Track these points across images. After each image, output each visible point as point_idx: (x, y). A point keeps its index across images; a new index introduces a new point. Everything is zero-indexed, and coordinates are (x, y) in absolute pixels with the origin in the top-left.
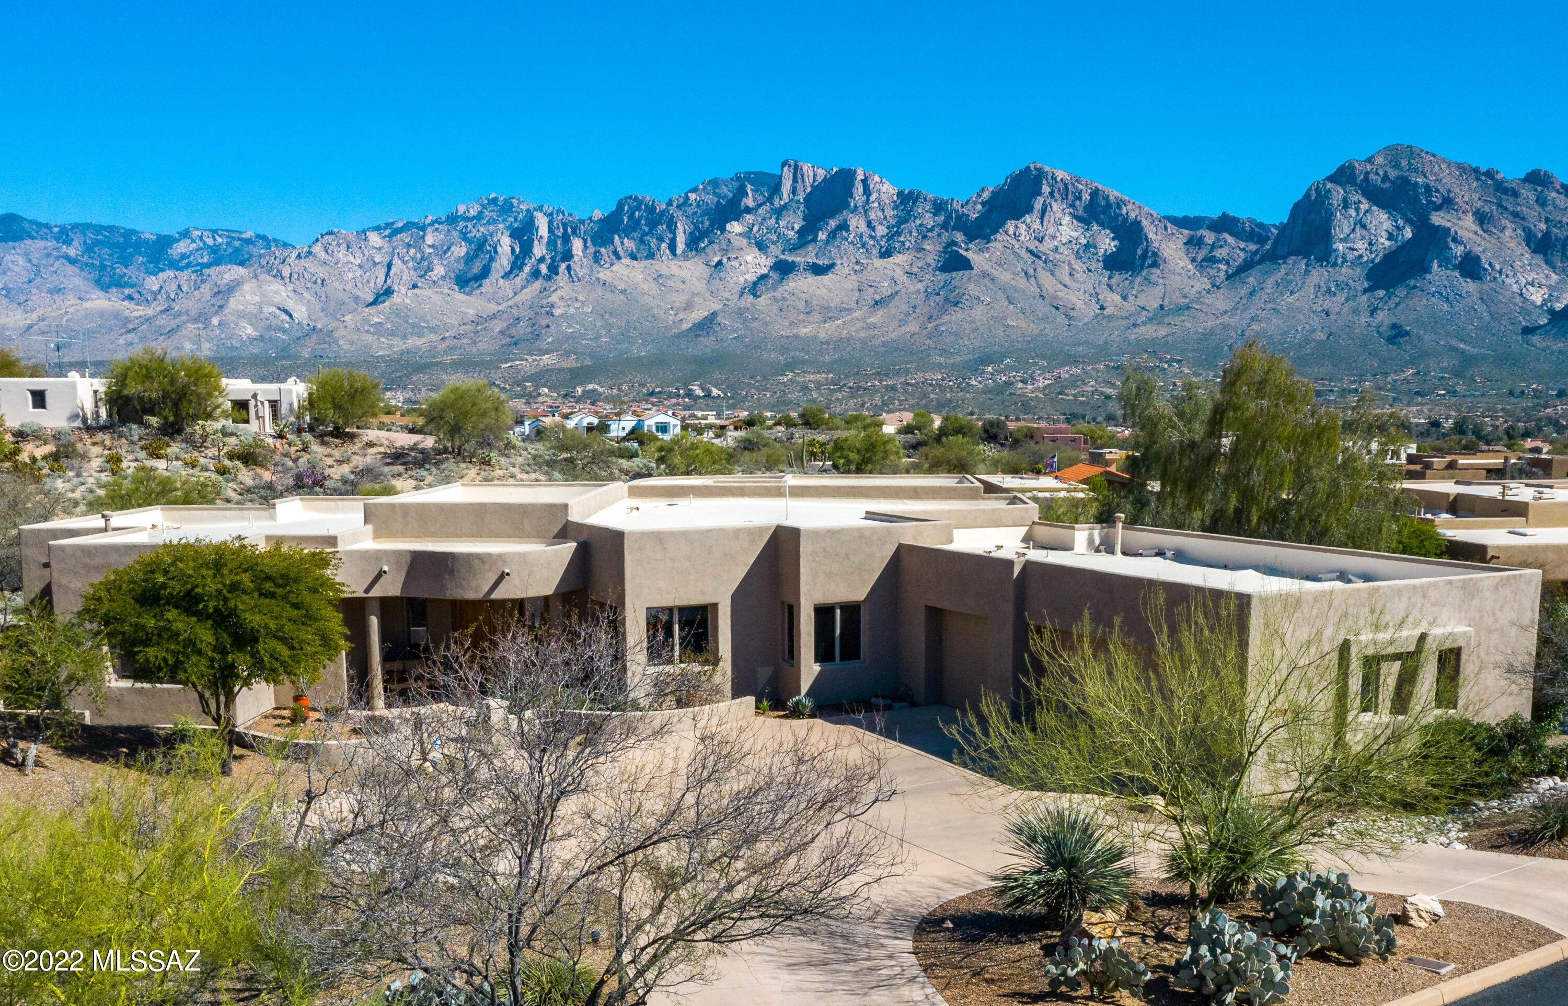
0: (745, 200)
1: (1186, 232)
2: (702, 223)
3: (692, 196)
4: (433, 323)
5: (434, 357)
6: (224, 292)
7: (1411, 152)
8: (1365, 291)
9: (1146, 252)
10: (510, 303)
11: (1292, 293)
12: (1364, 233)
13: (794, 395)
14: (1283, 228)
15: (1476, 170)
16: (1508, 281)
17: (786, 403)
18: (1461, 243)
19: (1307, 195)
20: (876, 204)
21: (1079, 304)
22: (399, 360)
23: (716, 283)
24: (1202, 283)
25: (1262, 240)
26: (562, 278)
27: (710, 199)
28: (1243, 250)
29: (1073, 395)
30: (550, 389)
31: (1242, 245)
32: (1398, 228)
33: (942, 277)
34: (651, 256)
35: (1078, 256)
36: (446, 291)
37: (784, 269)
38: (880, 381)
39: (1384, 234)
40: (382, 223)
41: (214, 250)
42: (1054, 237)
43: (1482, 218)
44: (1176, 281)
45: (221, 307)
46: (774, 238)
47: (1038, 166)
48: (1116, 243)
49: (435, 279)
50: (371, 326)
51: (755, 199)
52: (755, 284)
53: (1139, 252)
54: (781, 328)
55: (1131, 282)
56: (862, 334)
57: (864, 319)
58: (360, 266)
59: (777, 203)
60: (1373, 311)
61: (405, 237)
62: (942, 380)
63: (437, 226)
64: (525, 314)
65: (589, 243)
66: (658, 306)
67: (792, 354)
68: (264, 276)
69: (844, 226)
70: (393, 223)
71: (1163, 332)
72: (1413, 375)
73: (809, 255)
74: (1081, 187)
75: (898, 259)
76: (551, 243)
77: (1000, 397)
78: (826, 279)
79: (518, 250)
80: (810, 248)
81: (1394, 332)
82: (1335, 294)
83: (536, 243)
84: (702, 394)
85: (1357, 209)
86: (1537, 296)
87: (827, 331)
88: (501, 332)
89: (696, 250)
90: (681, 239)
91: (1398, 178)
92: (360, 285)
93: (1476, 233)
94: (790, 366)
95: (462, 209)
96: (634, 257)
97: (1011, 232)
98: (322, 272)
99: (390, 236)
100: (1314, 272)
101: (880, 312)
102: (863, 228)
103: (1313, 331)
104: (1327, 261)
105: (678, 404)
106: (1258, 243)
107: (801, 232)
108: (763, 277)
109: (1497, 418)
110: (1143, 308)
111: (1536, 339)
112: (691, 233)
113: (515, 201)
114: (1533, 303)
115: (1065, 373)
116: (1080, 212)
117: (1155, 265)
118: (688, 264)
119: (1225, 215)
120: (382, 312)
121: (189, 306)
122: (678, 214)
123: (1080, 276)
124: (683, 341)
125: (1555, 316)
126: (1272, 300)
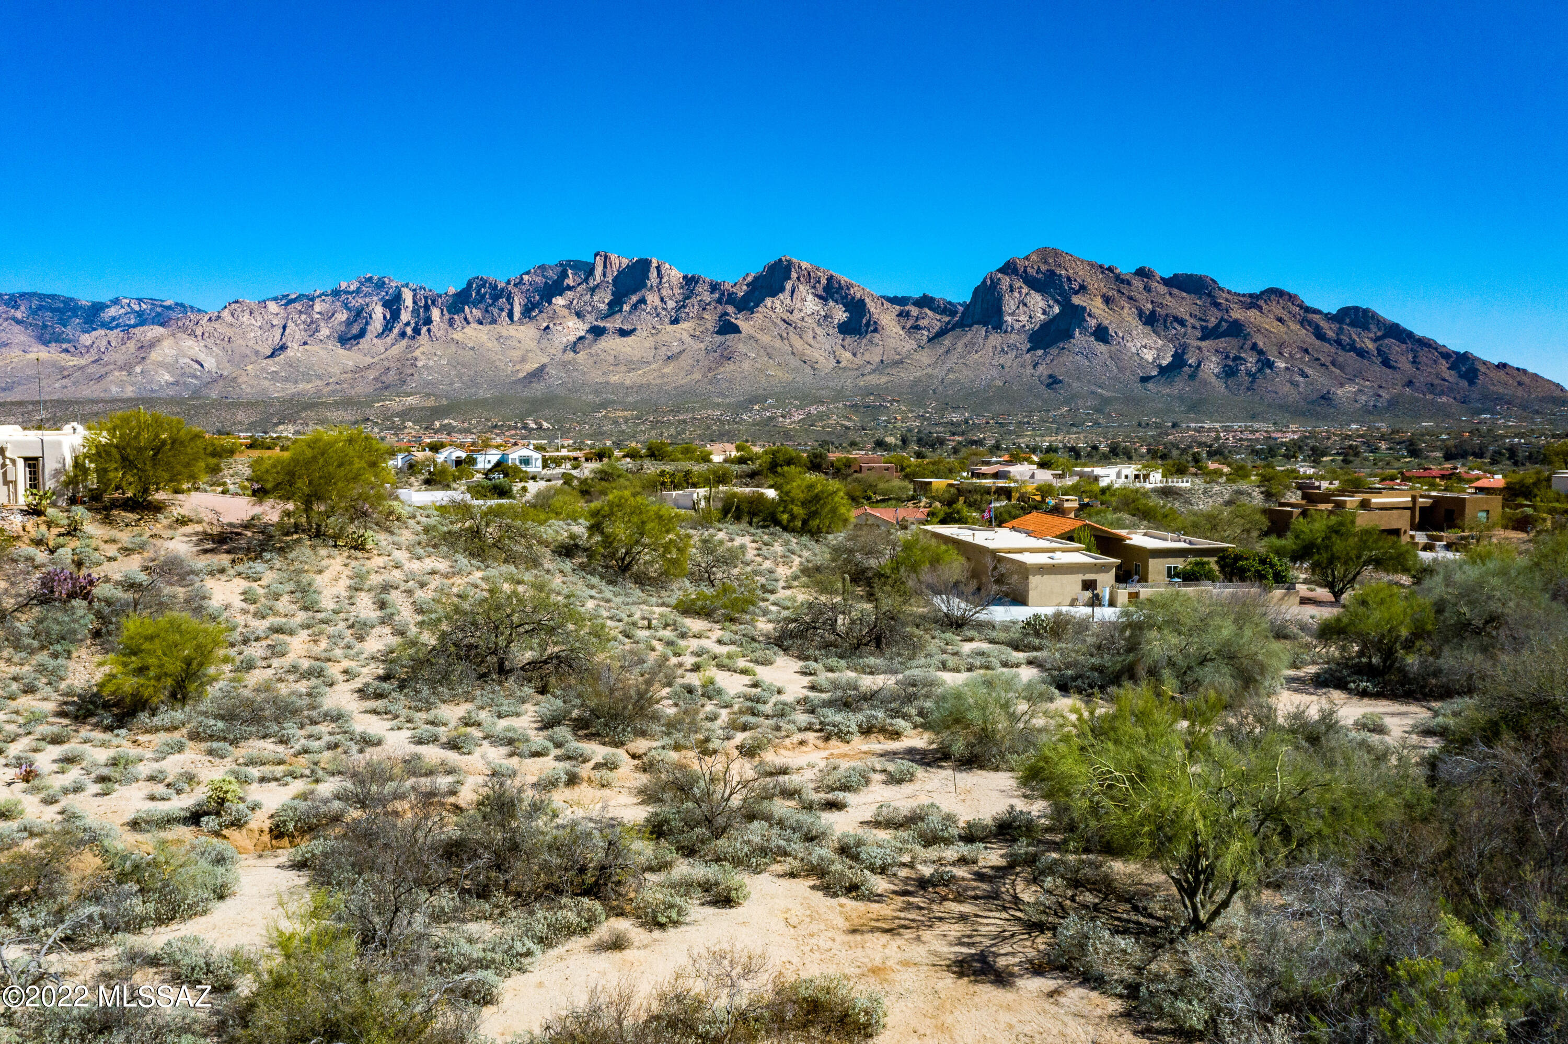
0: (566, 281)
1: (897, 307)
2: (534, 297)
3: (526, 278)
4: (320, 372)
5: (319, 398)
6: (145, 348)
7: (1056, 253)
8: (1028, 351)
9: (869, 322)
10: (382, 357)
11: (976, 352)
12: (1026, 309)
13: (608, 427)
14: (967, 307)
15: (1101, 267)
16: (1128, 345)
17: (603, 434)
18: (1094, 317)
19: (984, 282)
20: (667, 285)
21: (821, 359)
22: (291, 400)
23: (545, 343)
24: (911, 345)
25: (953, 313)
26: (423, 338)
27: (539, 280)
28: (939, 321)
29: (821, 427)
30: (414, 423)
31: (938, 317)
32: (1049, 306)
33: (718, 339)
34: (494, 322)
35: (819, 324)
36: (331, 347)
37: (597, 332)
39: (1040, 311)
40: (278, 294)
41: (140, 314)
42: (801, 310)
43: (1107, 300)
44: (892, 342)
45: (143, 358)
46: (590, 309)
47: (788, 258)
48: (847, 314)
49: (322, 338)
50: (268, 374)
51: (574, 280)
52: (575, 343)
53: (864, 321)
54: (596, 376)
55: (859, 343)
56: (658, 381)
57: (659, 370)
58: (260, 328)
59: (592, 283)
60: (1035, 365)
61: (298, 306)
62: (722, 415)
63: (323, 297)
64: (394, 365)
66: (500, 360)
67: (605, 396)
68: (180, 334)
69: (643, 301)
70: (288, 295)
71: (884, 380)
72: (1066, 411)
73: (616, 322)
74: (820, 274)
75: (684, 325)
76: (415, 312)
77: (767, 428)
78: (629, 340)
79: (388, 317)
80: (618, 316)
81: (1051, 381)
82: (1007, 353)
83: (403, 311)
84: (535, 427)
85: (1020, 292)
86: (1149, 356)
87: (630, 379)
88: (374, 379)
89: (529, 317)
90: (517, 309)
91: (1047, 271)
92: (260, 342)
93: (1104, 310)
94: (604, 405)
95: (344, 285)
96: (480, 323)
97: (769, 306)
98: (229, 332)
99: (286, 305)
100: (991, 337)
101: (671, 366)
102: (657, 302)
103: (993, 380)
104: (1001, 329)
105: (517, 434)
106: (949, 316)
107: (610, 304)
108: (581, 338)
110: (868, 363)
111: (1150, 385)
112: (525, 305)
113: (386, 280)
114: (1146, 361)
115: (814, 409)
116: (820, 292)
117: (876, 330)
118: (522, 328)
119: (925, 296)
120: (278, 363)
121: (116, 358)
122: (515, 291)
123: (821, 338)
124: (519, 387)
125: (1163, 370)
126: (962, 357)
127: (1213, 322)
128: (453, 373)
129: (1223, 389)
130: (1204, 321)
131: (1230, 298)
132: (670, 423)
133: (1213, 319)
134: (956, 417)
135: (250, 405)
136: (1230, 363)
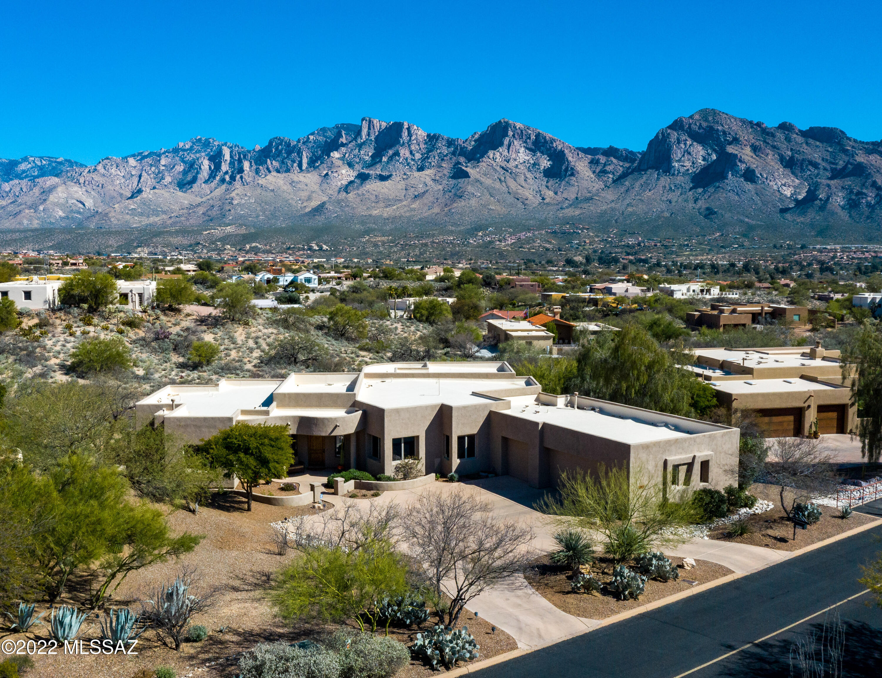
0: (341, 139)
1: (590, 156)
2: (317, 152)
3: (311, 137)
4: (165, 208)
5: (165, 228)
6: (47, 192)
7: (714, 112)
8: (691, 189)
9: (567, 168)
10: (208, 197)
11: (650, 190)
12: (690, 157)
14: (644, 154)
15: (751, 122)
16: (771, 183)
17: (366, 254)
18: (744, 162)
19: (657, 136)
20: (415, 142)
21: (530, 197)
22: (146, 230)
23: (325, 186)
24: (599, 185)
25: (633, 161)
26: (237, 184)
27: (321, 138)
28: (622, 166)
29: (527, 248)
30: (231, 246)
31: (621, 164)
32: (708, 154)
33: (453, 182)
34: (288, 171)
35: (529, 170)
36: (172, 190)
37: (363, 178)
38: (418, 241)
39: (701, 158)
40: (136, 153)
41: (41, 168)
42: (515, 160)
43: (755, 149)
44: (585, 184)
45: (45, 200)
46: (358, 161)
47: (506, 120)
48: (550, 162)
49: (166, 184)
50: (130, 210)
51: (346, 139)
52: (347, 186)
53: (563, 168)
54: (362, 211)
55: (560, 184)
56: (408, 214)
57: (409, 206)
58: (123, 177)
59: (359, 141)
60: (696, 201)
61: (149, 160)
62: (454, 239)
63: (167, 154)
64: (217, 203)
65: (253, 164)
66: (292, 199)
67: (368, 225)
68: (69, 182)
69: (397, 154)
70: (142, 153)
71: (577, 212)
72: (719, 236)
73: (377, 170)
74: (530, 132)
75: (427, 172)
76: (231, 164)
77: (486, 250)
78: (386, 183)
79: (213, 168)
80: (378, 166)
81: (708, 212)
82: (674, 191)
83: (223, 163)
84: (317, 249)
85: (685, 144)
86: (788, 192)
87: (387, 212)
88: (203, 213)
89: (314, 167)
90: (305, 161)
91: (707, 127)
92: (123, 187)
93: (752, 157)
94: (367, 232)
95: (181, 145)
96: (278, 171)
97: (491, 157)
98: (101, 180)
99: (141, 160)
100: (662, 179)
101: (418, 202)
102: (408, 154)
103: (663, 212)
104: (670, 173)
105: (304, 254)
106: (630, 162)
107: (373, 157)
108: (351, 182)
109: (767, 261)
110: (566, 199)
111: (788, 216)
112: (311, 158)
113: (211, 140)
114: (786, 196)
115: (523, 236)
116: (530, 145)
117: (572, 175)
118: (309, 175)
119: (611, 148)
120: (136, 203)
121: (28, 199)
122: (303, 147)
123: (530, 181)
124: (306, 218)
125: (798, 203)
126: (639, 194)
127: (841, 164)
128: (259, 209)
129: (847, 218)
130: (833, 164)
131: (856, 145)
132: (415, 246)
133: (841, 162)
134: (631, 241)
135: (118, 233)
136: (854, 197)
